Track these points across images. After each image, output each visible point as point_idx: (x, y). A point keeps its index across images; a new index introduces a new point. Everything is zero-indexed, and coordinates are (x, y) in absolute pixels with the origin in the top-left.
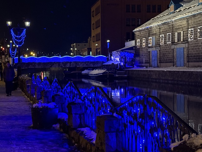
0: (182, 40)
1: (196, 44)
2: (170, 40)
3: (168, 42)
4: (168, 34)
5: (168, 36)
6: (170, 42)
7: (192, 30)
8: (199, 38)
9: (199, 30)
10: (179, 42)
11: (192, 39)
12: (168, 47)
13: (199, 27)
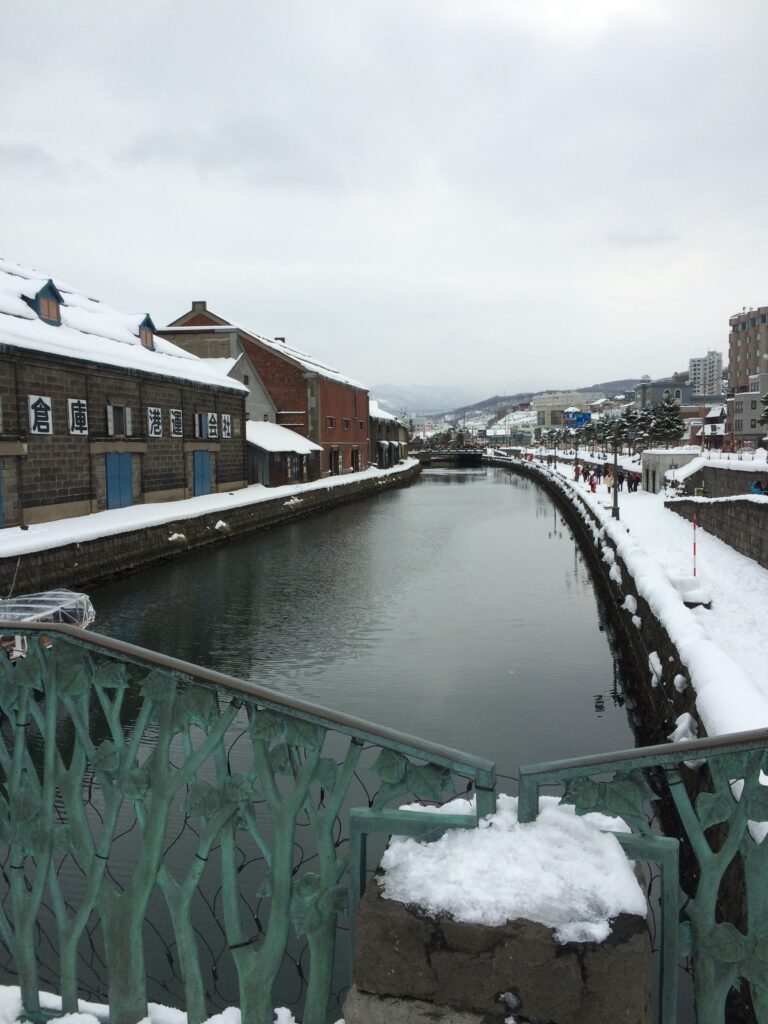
0: (129, 433)
1: (164, 446)
2: (86, 426)
3: (77, 429)
4: (76, 401)
5: (73, 410)
6: (86, 433)
7: (158, 413)
8: (174, 435)
9: (173, 417)
10: (118, 436)
11: (158, 433)
12: (75, 447)
13: (174, 410)
